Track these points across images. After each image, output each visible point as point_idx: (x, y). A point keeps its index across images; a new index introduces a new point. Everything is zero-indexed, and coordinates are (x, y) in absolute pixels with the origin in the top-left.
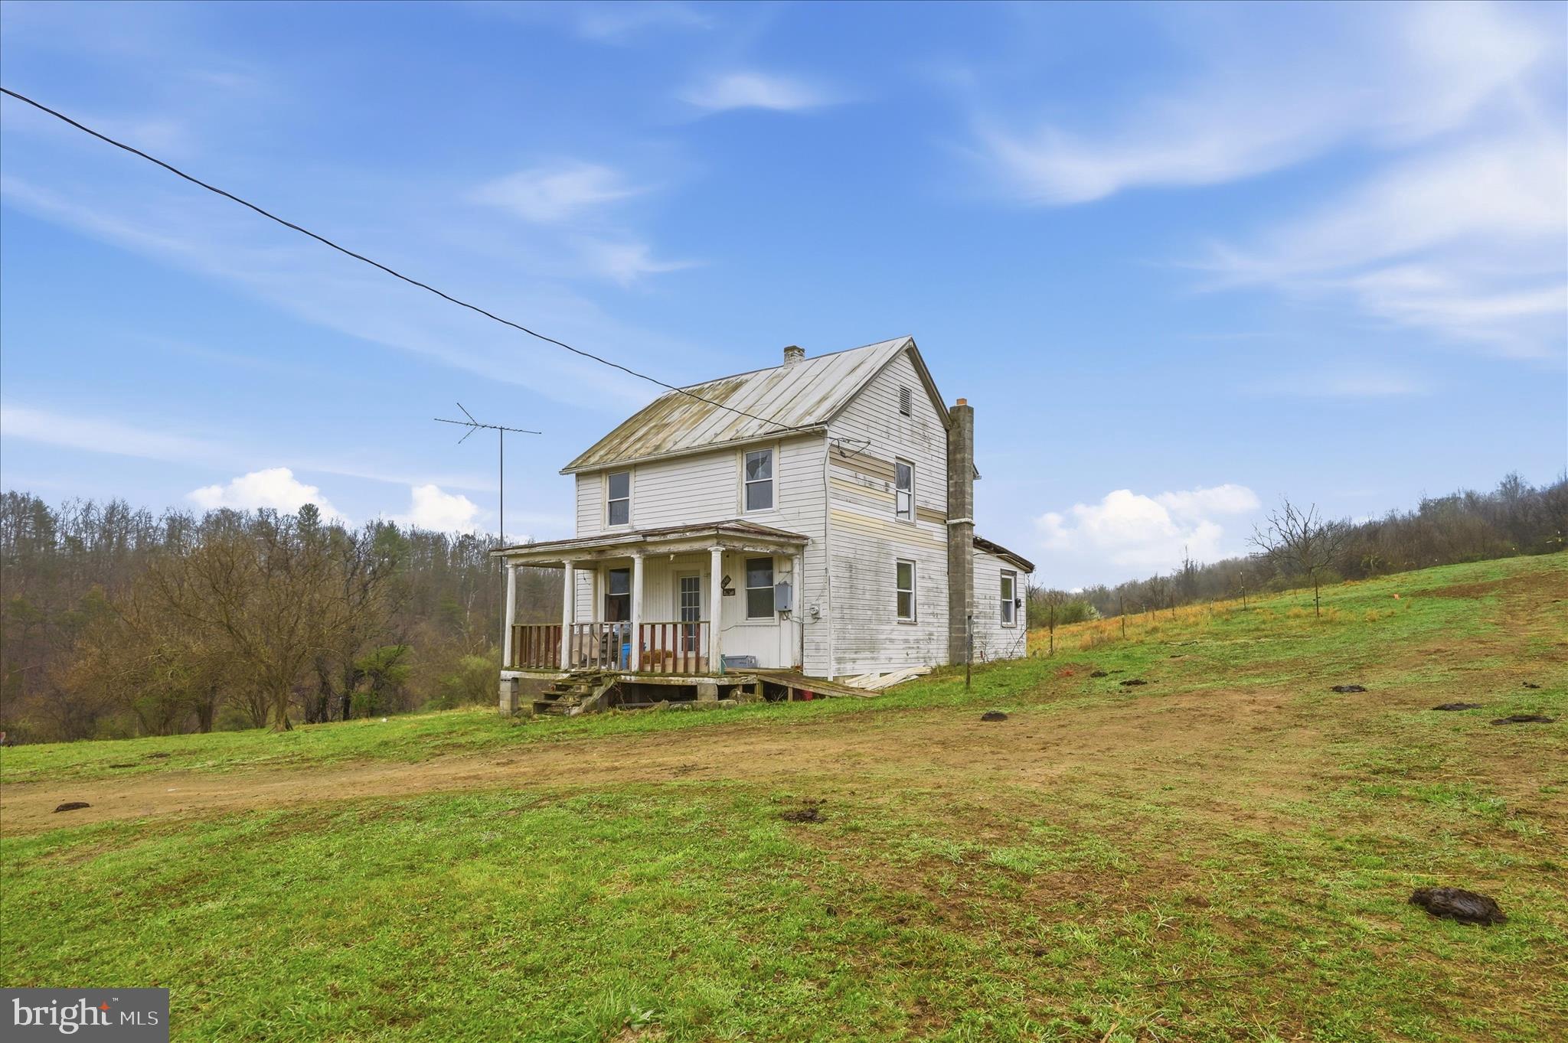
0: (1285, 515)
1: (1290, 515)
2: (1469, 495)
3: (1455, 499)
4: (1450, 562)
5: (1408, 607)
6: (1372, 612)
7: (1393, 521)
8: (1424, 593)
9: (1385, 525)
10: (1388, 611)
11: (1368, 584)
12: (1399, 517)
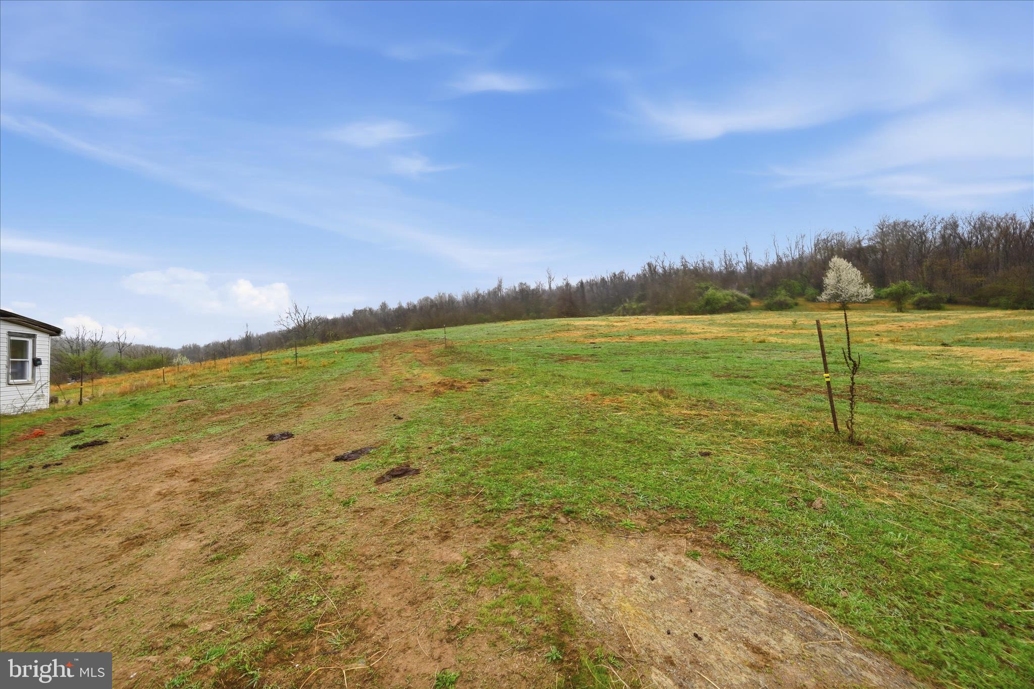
0: (294, 311)
1: (297, 311)
2: (370, 309)
3: (365, 310)
4: (363, 335)
5: (342, 358)
6: (324, 361)
7: (343, 317)
8: (350, 350)
9: (340, 319)
10: (332, 360)
11: (328, 345)
12: (345, 316)
